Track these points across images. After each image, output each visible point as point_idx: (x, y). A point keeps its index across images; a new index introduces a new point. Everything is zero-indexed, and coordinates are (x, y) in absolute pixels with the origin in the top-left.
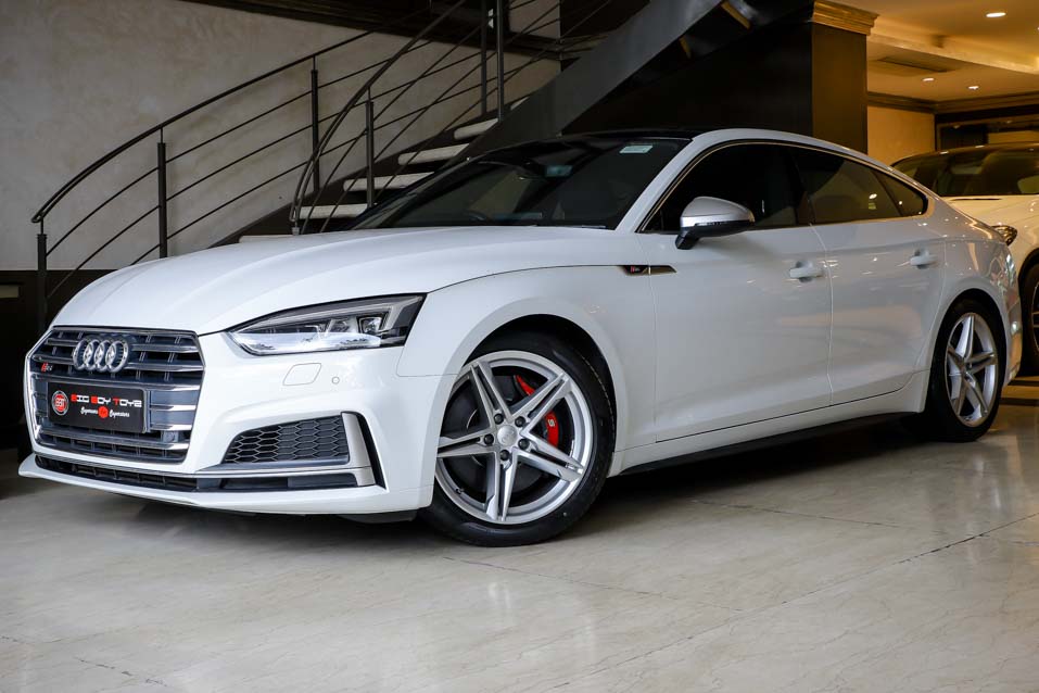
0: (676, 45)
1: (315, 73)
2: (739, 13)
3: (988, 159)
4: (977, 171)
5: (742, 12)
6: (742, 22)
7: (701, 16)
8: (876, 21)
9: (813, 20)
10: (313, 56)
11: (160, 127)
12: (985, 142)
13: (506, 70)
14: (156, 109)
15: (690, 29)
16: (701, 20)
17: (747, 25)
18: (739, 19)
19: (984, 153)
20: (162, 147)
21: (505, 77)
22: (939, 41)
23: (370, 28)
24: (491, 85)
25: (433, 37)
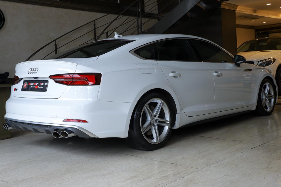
0: (186, 15)
1: (95, 25)
2: (202, 6)
3: (268, 41)
4: (265, 44)
5: (203, 6)
6: (203, 8)
7: (192, 7)
8: (238, 7)
9: (221, 7)
10: (94, 21)
11: (55, 40)
12: (268, 36)
13: (142, 23)
14: (54, 35)
15: (190, 10)
16: (192, 8)
17: (204, 9)
18: (202, 8)
19: (267, 39)
20: (56, 45)
21: (142, 25)
22: (255, 11)
23: (109, 13)
24: (139, 26)
25: (124, 14)
